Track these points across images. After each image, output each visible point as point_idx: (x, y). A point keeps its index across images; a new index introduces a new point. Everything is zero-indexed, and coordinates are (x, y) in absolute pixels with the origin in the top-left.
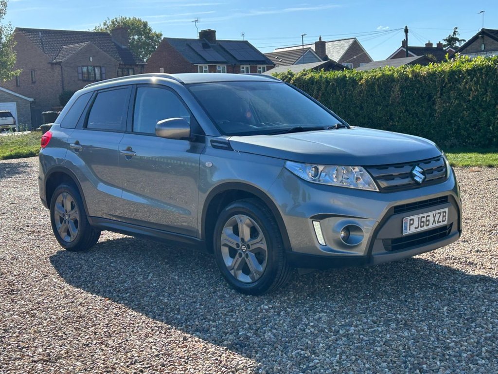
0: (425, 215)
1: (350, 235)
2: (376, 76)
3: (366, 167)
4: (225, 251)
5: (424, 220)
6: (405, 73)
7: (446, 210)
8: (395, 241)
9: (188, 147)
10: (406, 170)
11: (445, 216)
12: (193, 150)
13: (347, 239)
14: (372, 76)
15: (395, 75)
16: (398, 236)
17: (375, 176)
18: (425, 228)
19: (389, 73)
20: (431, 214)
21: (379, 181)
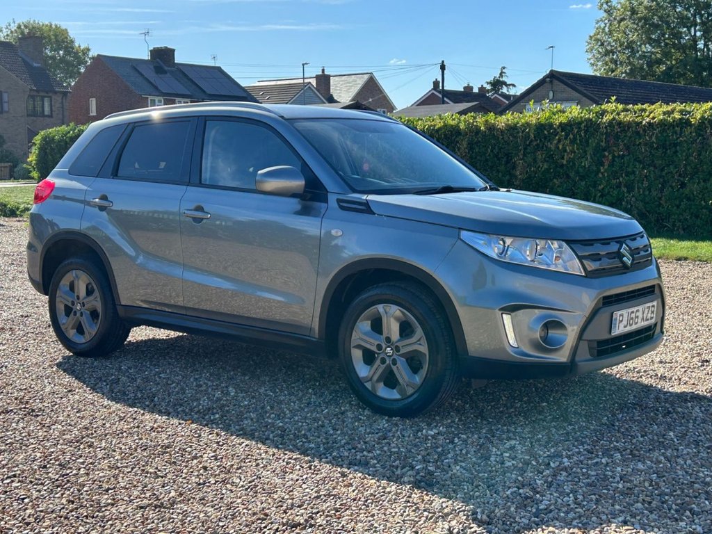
0: (635, 309)
1: (549, 334)
3: (569, 242)
4: (357, 355)
5: (633, 315)
7: (655, 303)
8: (600, 343)
9: (299, 207)
10: (614, 247)
11: (653, 312)
12: (305, 211)
13: (545, 339)
15: (462, 126)
16: (606, 336)
17: (580, 254)
18: (634, 327)
20: (640, 308)
21: (585, 262)
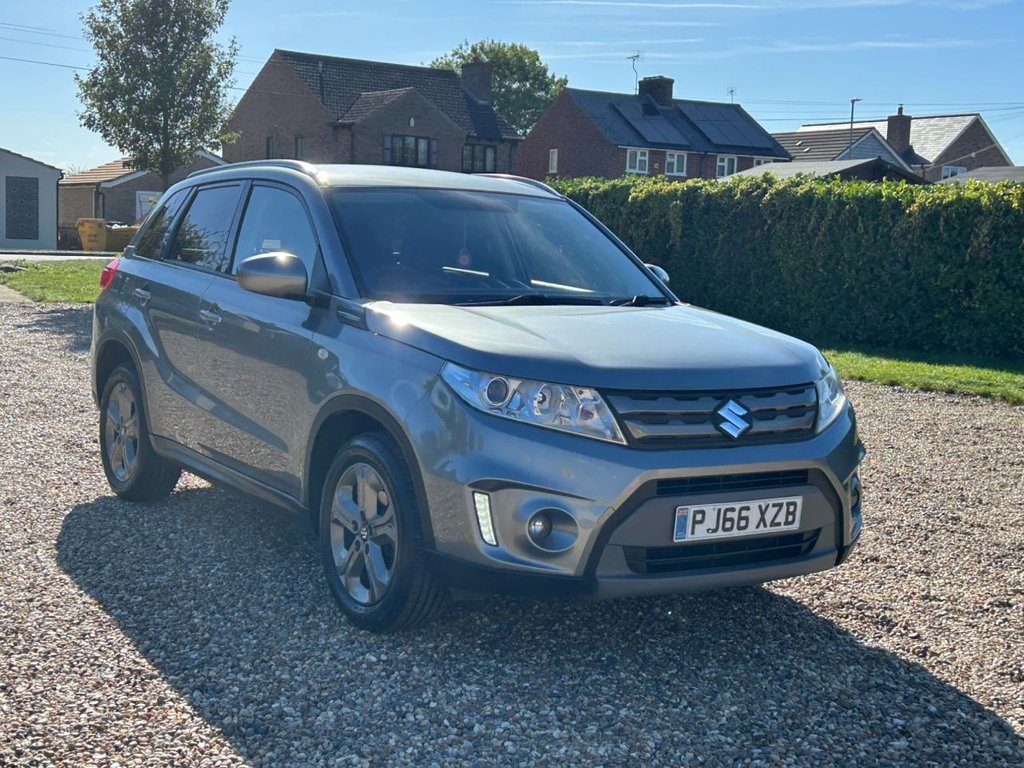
0: (737, 506)
1: (553, 532)
2: (944, 198)
3: (604, 392)
4: (337, 534)
5: (732, 515)
6: (1006, 197)
7: (799, 500)
8: (654, 553)
10: (705, 406)
11: (793, 513)
13: (543, 538)
14: (934, 200)
16: (660, 542)
17: (620, 412)
18: (735, 533)
19: (975, 194)
20: (754, 505)
21: (629, 424)
